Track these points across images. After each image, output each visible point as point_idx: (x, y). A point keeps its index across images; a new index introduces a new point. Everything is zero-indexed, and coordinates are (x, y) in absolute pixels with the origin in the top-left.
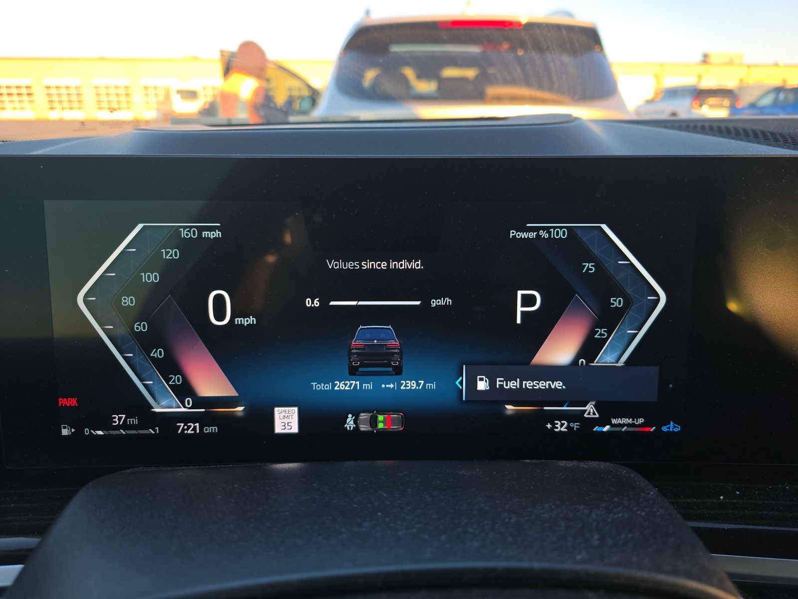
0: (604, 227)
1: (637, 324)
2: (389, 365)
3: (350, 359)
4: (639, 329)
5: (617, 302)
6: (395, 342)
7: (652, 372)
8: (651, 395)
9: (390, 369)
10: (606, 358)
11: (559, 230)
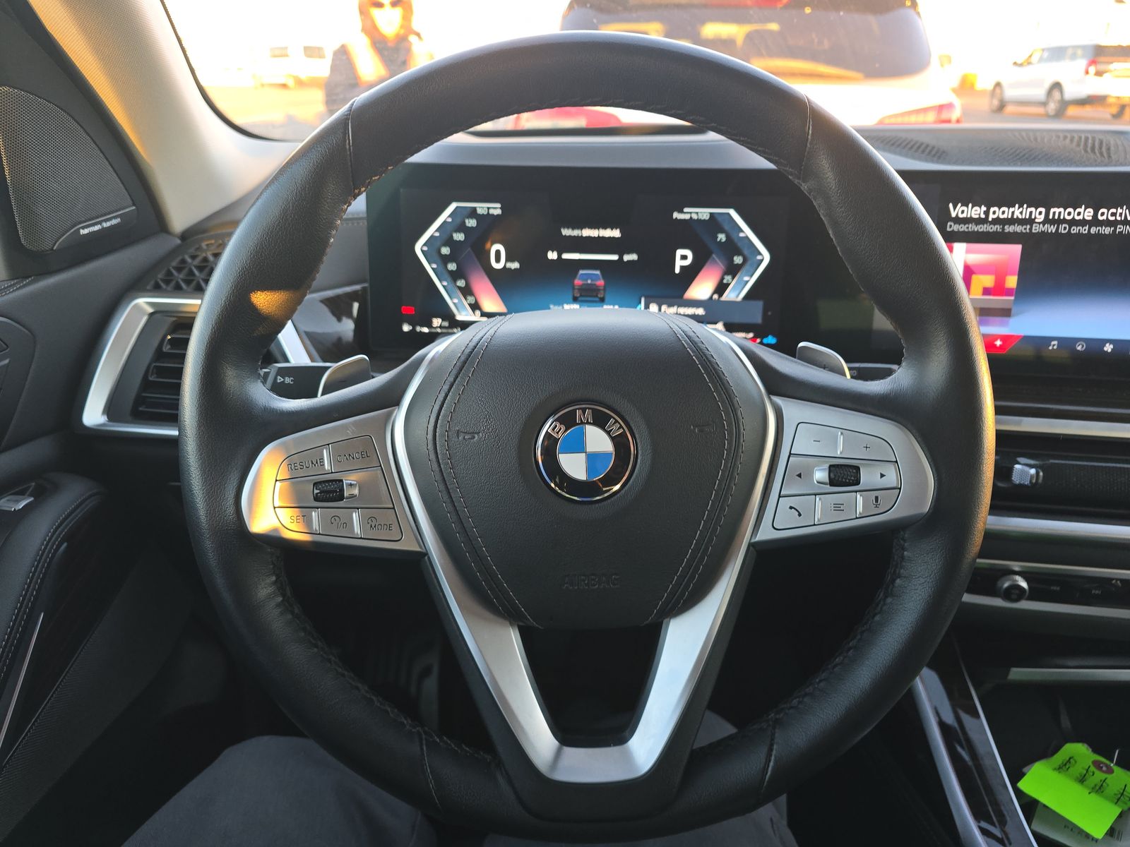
0: (732, 212)
1: (750, 274)
2: (597, 296)
3: (573, 292)
4: (751, 276)
5: (738, 260)
6: (601, 282)
7: (758, 306)
8: (758, 319)
9: (597, 299)
10: (730, 295)
11: (703, 213)
